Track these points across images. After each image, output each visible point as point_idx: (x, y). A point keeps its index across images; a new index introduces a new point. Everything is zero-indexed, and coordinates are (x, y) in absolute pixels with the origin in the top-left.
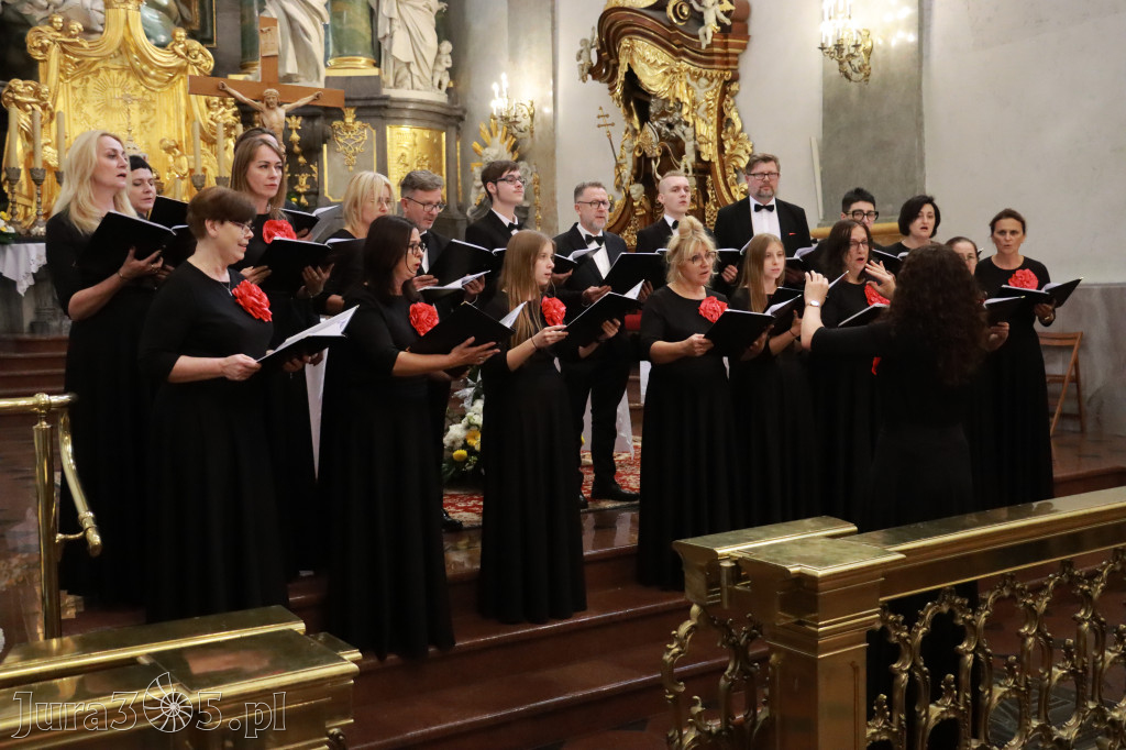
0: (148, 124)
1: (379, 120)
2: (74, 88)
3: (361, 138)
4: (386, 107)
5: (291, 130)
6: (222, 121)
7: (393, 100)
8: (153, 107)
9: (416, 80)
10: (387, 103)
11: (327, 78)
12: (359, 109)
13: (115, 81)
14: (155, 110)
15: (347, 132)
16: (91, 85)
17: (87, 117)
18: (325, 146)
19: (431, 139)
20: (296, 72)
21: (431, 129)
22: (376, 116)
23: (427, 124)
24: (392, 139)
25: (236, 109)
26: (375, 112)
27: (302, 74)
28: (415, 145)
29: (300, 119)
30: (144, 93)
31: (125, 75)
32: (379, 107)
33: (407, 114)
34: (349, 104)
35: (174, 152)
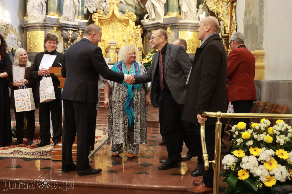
0: (123, 35)
1: (177, 30)
2: (106, 27)
3: (171, 35)
4: (178, 26)
6: (136, 33)
7: (180, 24)
8: (125, 30)
9: (190, 18)
10: (178, 24)
11: (164, 19)
12: (171, 26)
13: (116, 25)
14: (125, 31)
15: (168, 33)
16: (110, 27)
17: (109, 34)
19: (195, 34)
20: (155, 18)
21: (195, 31)
22: (175, 29)
23: (193, 30)
24: (180, 35)
25: (141, 29)
26: (175, 27)
27: (157, 18)
28: (188, 36)
30: (123, 27)
31: (118, 23)
32: (176, 26)
33: (189, 27)
34: (168, 25)
35: (126, 42)
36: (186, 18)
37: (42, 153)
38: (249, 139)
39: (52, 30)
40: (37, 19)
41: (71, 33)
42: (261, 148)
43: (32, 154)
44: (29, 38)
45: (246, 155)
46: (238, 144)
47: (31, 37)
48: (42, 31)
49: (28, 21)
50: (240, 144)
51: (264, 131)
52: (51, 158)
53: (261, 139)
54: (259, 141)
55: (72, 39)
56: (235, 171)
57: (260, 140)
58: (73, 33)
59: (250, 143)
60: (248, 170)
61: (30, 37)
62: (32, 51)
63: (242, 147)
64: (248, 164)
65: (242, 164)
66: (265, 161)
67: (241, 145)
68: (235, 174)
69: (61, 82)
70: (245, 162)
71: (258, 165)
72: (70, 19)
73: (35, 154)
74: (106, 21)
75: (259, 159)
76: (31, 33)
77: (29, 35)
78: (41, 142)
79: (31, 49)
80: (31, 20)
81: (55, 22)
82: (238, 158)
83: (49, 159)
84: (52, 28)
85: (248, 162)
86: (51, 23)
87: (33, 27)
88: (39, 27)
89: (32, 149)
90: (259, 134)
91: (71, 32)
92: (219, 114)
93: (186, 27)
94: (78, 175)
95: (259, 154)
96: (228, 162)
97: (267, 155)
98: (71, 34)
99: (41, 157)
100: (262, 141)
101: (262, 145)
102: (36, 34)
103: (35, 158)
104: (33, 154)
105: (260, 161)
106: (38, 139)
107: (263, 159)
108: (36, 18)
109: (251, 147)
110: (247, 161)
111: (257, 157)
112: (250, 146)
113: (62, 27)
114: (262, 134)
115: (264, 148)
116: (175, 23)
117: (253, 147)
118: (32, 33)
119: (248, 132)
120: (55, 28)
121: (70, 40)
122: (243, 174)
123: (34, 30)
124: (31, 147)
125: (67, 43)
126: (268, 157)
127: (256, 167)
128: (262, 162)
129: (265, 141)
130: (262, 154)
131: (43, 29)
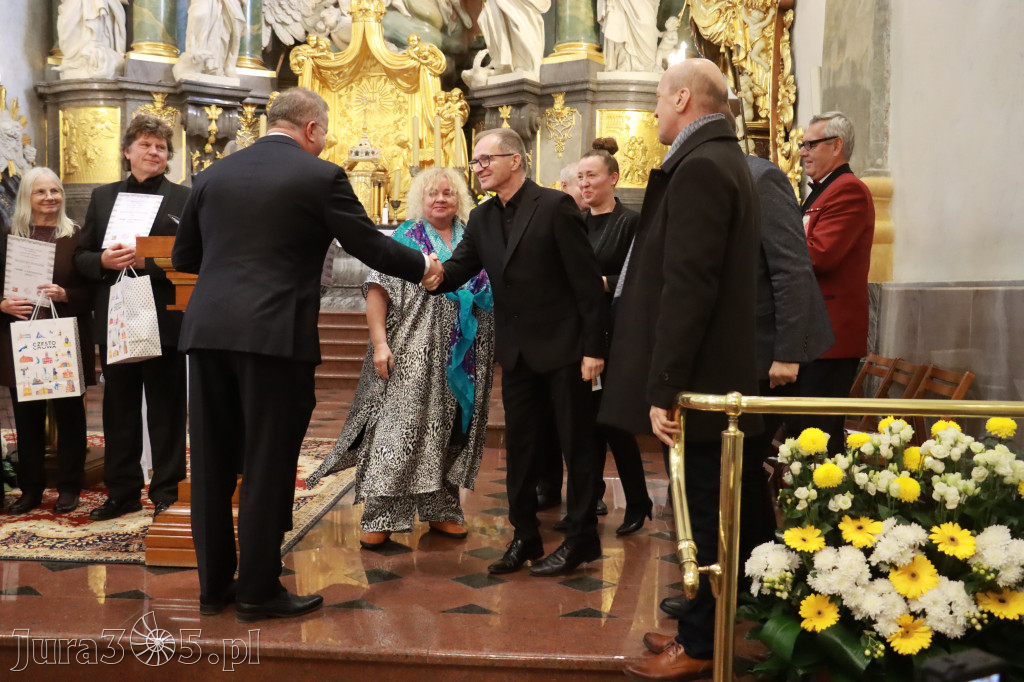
0: (400, 123)
1: (589, 105)
2: (340, 96)
3: (569, 124)
4: (594, 92)
5: (503, 119)
7: (599, 84)
8: (406, 107)
9: (635, 62)
10: (592, 86)
12: (568, 93)
13: (376, 87)
14: (407, 111)
15: (557, 118)
16: (354, 94)
17: (350, 121)
18: (539, 132)
22: (582, 101)
23: (642, 105)
24: (601, 123)
26: (582, 97)
28: (628, 128)
29: (510, 108)
30: (398, 96)
31: (382, 81)
32: (585, 91)
34: (557, 89)
35: (408, 146)
36: (622, 63)
37: (113, 540)
38: (840, 490)
39: (148, 106)
40: (93, 65)
41: (215, 117)
42: (882, 521)
43: (75, 545)
44: (65, 134)
45: (828, 543)
46: (799, 508)
47: (71, 128)
48: (113, 110)
49: (62, 72)
50: (809, 508)
51: (892, 461)
52: (143, 559)
53: (880, 490)
54: (873, 494)
55: (220, 136)
56: (788, 600)
57: (877, 491)
58: (223, 115)
59: (843, 502)
60: (835, 598)
61: (67, 128)
62: (76, 180)
63: (814, 516)
64: (835, 576)
65: (814, 576)
66: (893, 566)
67: (812, 508)
68: (791, 611)
69: (177, 288)
70: (824, 569)
71: (871, 580)
72: (210, 65)
73: (88, 544)
74: (338, 75)
75: (874, 559)
76: (71, 116)
77: (64, 123)
78: (107, 503)
79: (72, 171)
80: (71, 68)
81: (157, 77)
82: (802, 554)
83: (136, 563)
84: (148, 98)
85: (834, 568)
86: (146, 81)
87: (80, 94)
88: (101, 96)
89: (75, 526)
90: (872, 472)
91: (214, 112)
92: (734, 400)
93: (620, 97)
94: (239, 617)
95: (875, 540)
96: (766, 570)
97: (902, 544)
98: (216, 121)
99: (109, 554)
100: (882, 497)
101: (882, 509)
102: (90, 118)
103: (87, 558)
104: (80, 543)
105: (877, 565)
106: (96, 490)
107: (885, 559)
108: (91, 62)
109: (847, 518)
110: (830, 567)
111: (867, 551)
112: (842, 513)
113: (182, 96)
114: (885, 472)
115: (892, 521)
116: (583, 82)
117: (854, 517)
118: (75, 115)
119: (835, 463)
120: (158, 98)
121: (212, 139)
122: (816, 611)
123: (82, 103)
124: (71, 519)
125: (202, 151)
126: (902, 550)
127: (864, 586)
128: (884, 569)
129: (894, 494)
130: (883, 540)
131: (117, 103)
